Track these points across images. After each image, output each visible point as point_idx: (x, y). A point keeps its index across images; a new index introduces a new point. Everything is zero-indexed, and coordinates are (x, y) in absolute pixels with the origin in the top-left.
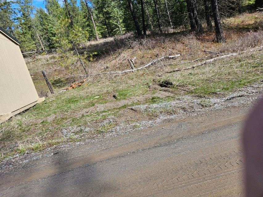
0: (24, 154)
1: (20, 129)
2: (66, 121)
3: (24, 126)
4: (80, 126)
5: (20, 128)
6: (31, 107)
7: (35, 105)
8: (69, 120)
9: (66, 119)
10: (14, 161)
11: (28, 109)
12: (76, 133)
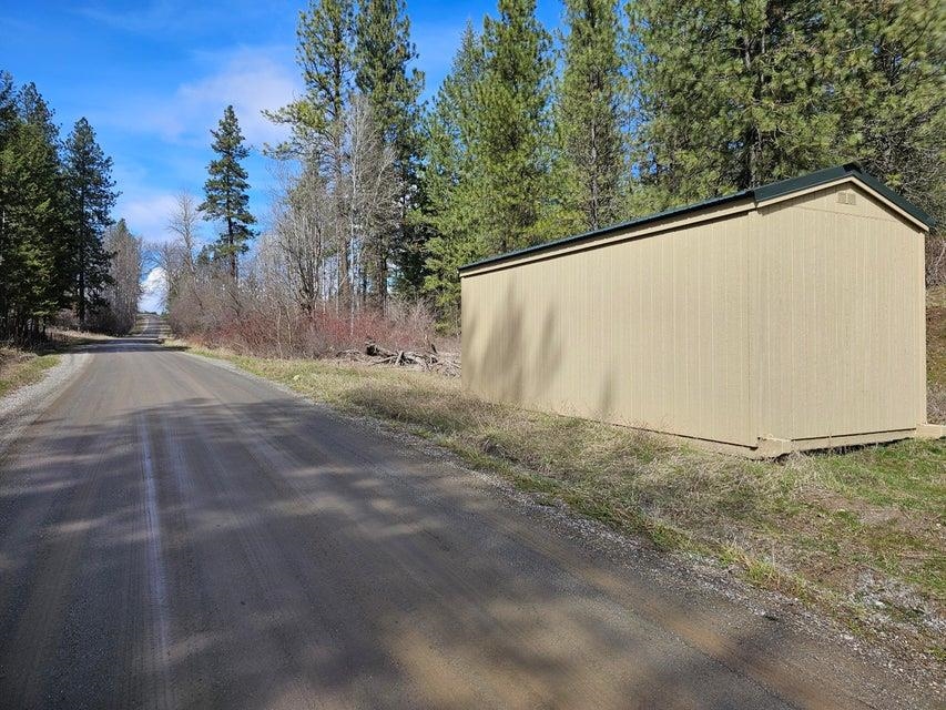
0: (723, 568)
1: (778, 501)
2: (910, 554)
3: (792, 495)
4: (926, 597)
5: (780, 495)
6: (874, 444)
7: (895, 441)
8: (923, 555)
9: (918, 547)
10: (696, 567)
11: (857, 447)
12: (892, 608)
